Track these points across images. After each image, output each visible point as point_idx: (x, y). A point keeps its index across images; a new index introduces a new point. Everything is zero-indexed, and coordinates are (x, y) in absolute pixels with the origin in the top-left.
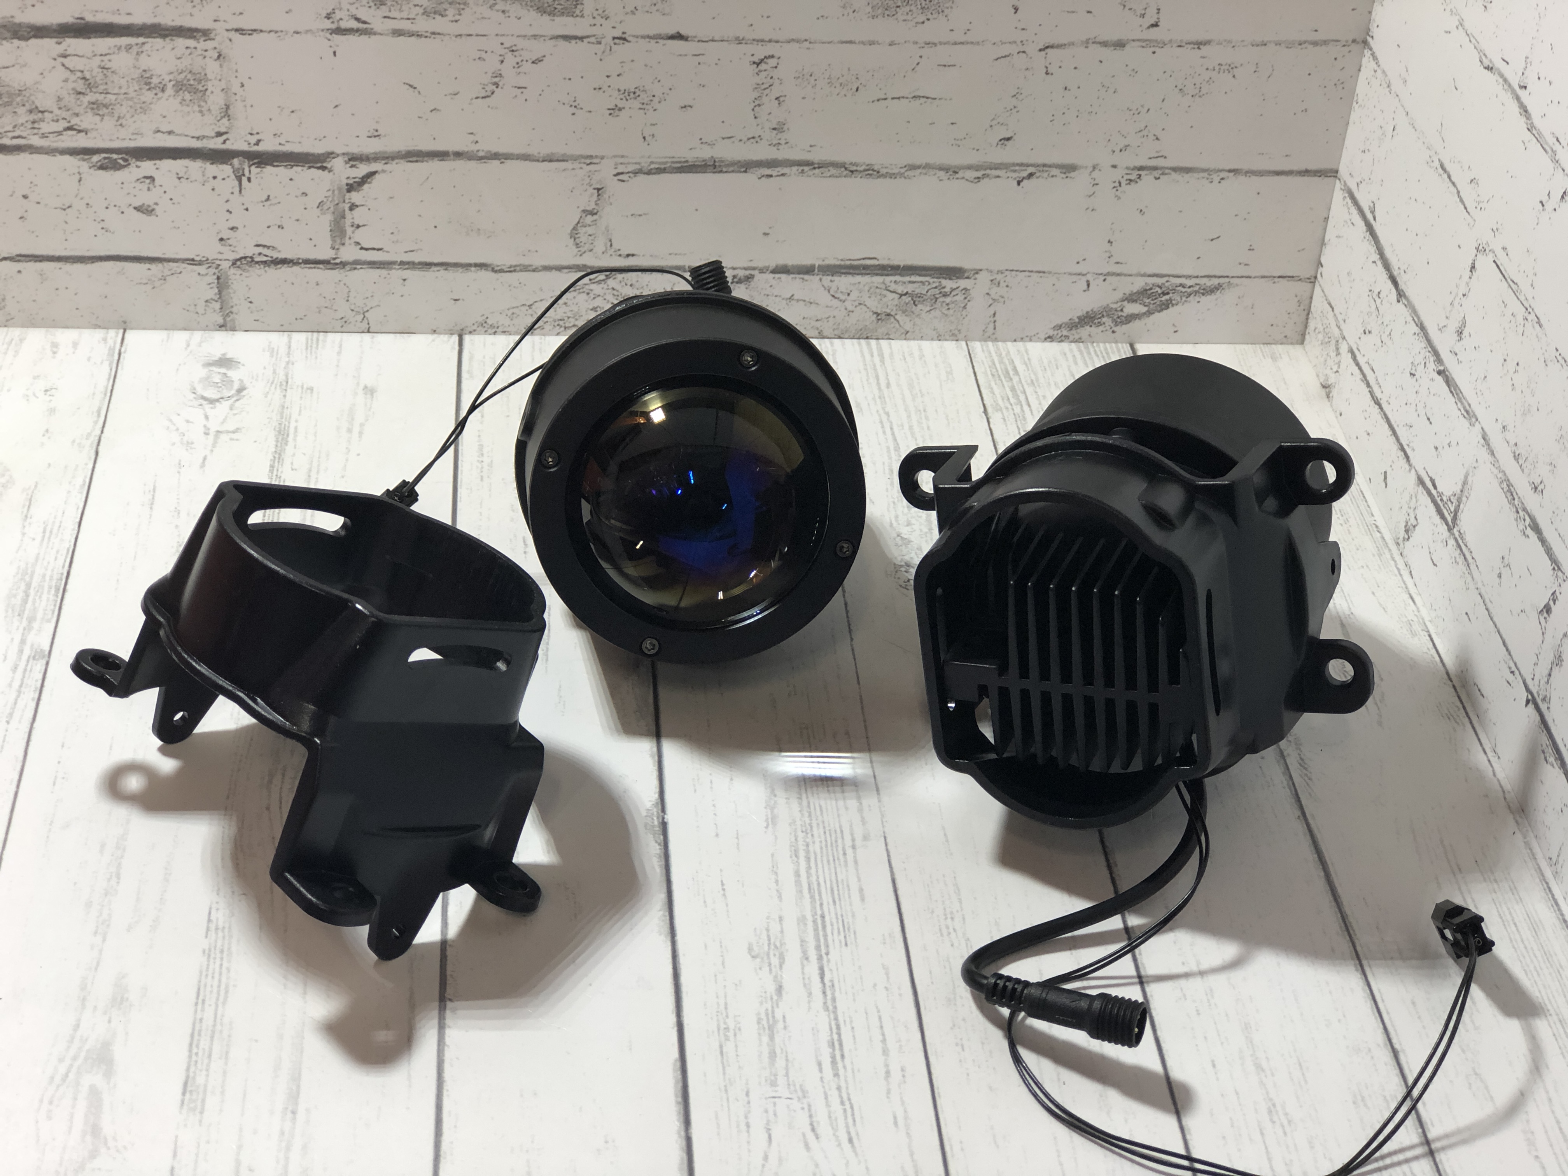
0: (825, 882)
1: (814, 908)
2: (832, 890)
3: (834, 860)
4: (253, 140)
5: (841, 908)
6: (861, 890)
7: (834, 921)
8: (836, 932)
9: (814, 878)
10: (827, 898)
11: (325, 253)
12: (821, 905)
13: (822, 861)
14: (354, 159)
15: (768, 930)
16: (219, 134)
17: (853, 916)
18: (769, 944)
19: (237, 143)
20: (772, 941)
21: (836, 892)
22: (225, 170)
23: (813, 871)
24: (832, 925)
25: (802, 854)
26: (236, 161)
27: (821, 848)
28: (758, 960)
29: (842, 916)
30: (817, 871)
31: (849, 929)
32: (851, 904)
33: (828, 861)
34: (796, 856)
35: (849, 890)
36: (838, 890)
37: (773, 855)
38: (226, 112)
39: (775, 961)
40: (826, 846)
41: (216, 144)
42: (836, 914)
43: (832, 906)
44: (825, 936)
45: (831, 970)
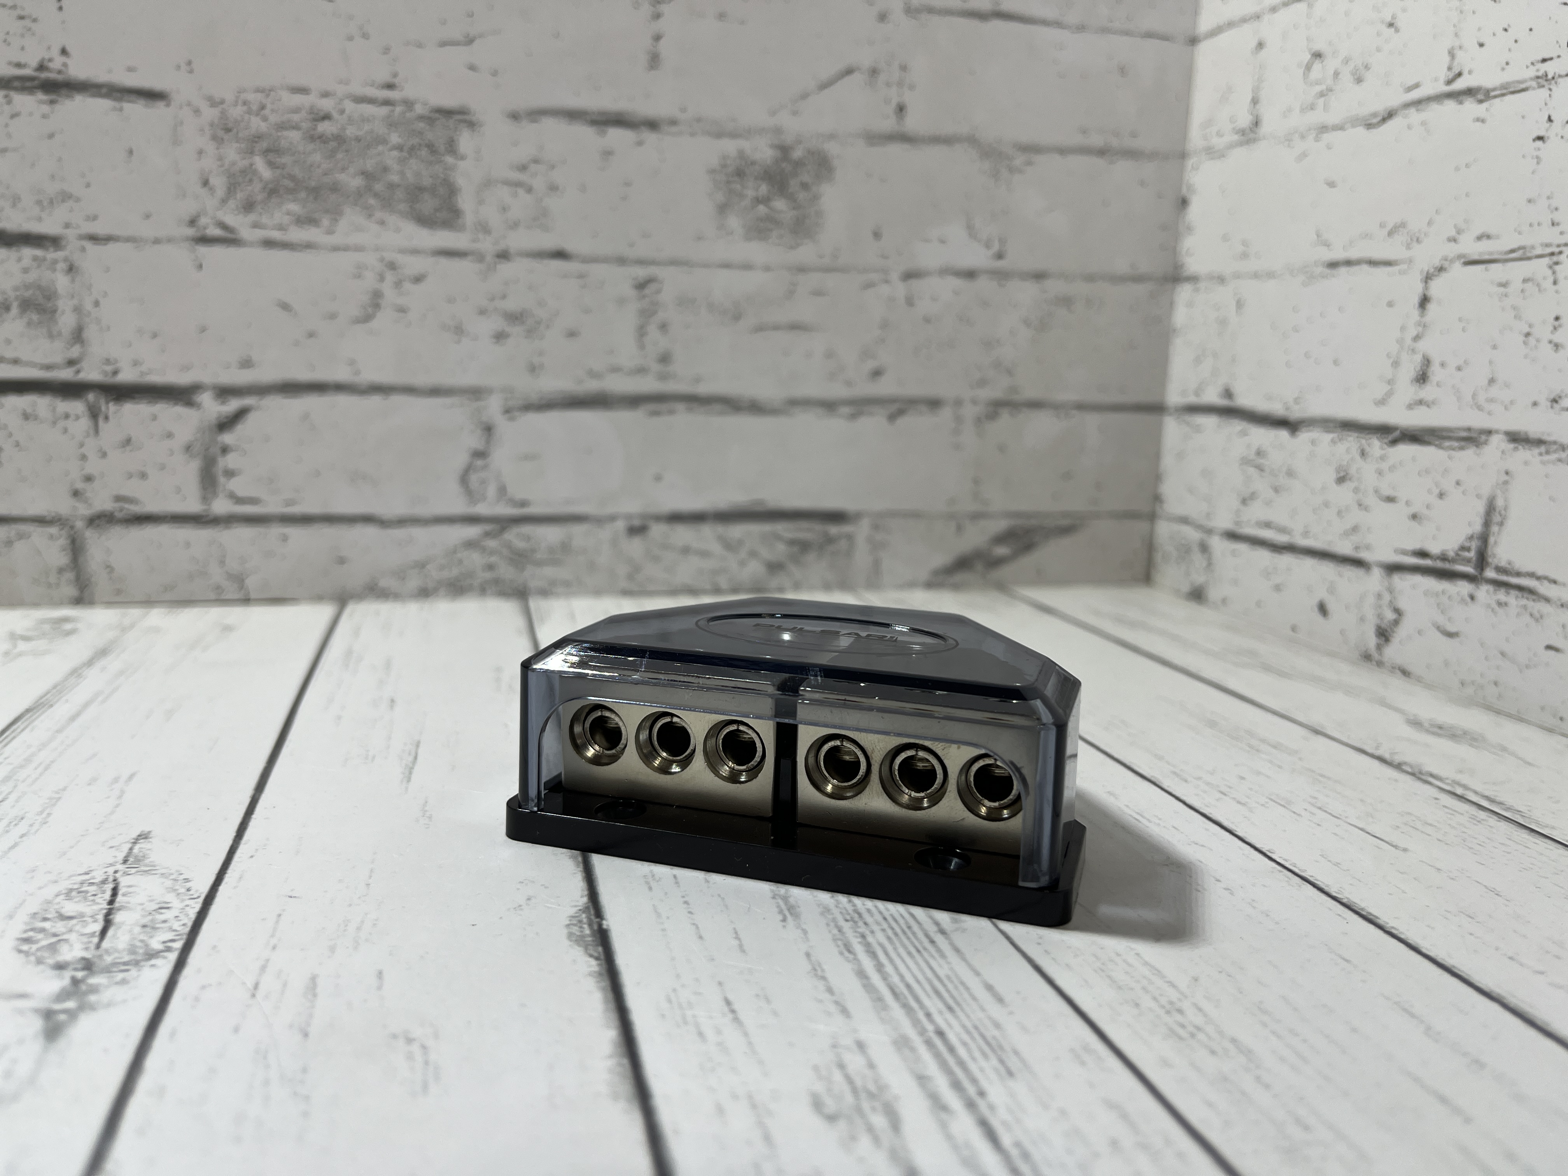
0: (918, 981)
1: (916, 1022)
2: (937, 993)
3: (918, 951)
4: (109, 368)
5: (968, 1017)
6: (989, 988)
7: (966, 1038)
8: (977, 1054)
9: (896, 979)
10: (933, 1004)
11: (193, 506)
12: (928, 1015)
13: (899, 955)
14: (224, 392)
15: (841, 1066)
16: (71, 363)
17: (997, 1025)
18: (855, 1091)
19: (91, 373)
20: (859, 1083)
21: (946, 995)
22: (77, 407)
23: (889, 969)
24: (965, 1044)
25: (859, 949)
26: (91, 396)
27: (889, 938)
28: (842, 1125)
29: (976, 1028)
30: (896, 968)
31: (1001, 1047)
32: (983, 1009)
33: (909, 954)
34: (850, 952)
35: (967, 989)
36: (948, 991)
37: (808, 955)
38: (78, 336)
39: (879, 1121)
40: (896, 934)
41: (66, 375)
42: (964, 1027)
43: (948, 1015)
44: (961, 1063)
45: (1004, 1123)
